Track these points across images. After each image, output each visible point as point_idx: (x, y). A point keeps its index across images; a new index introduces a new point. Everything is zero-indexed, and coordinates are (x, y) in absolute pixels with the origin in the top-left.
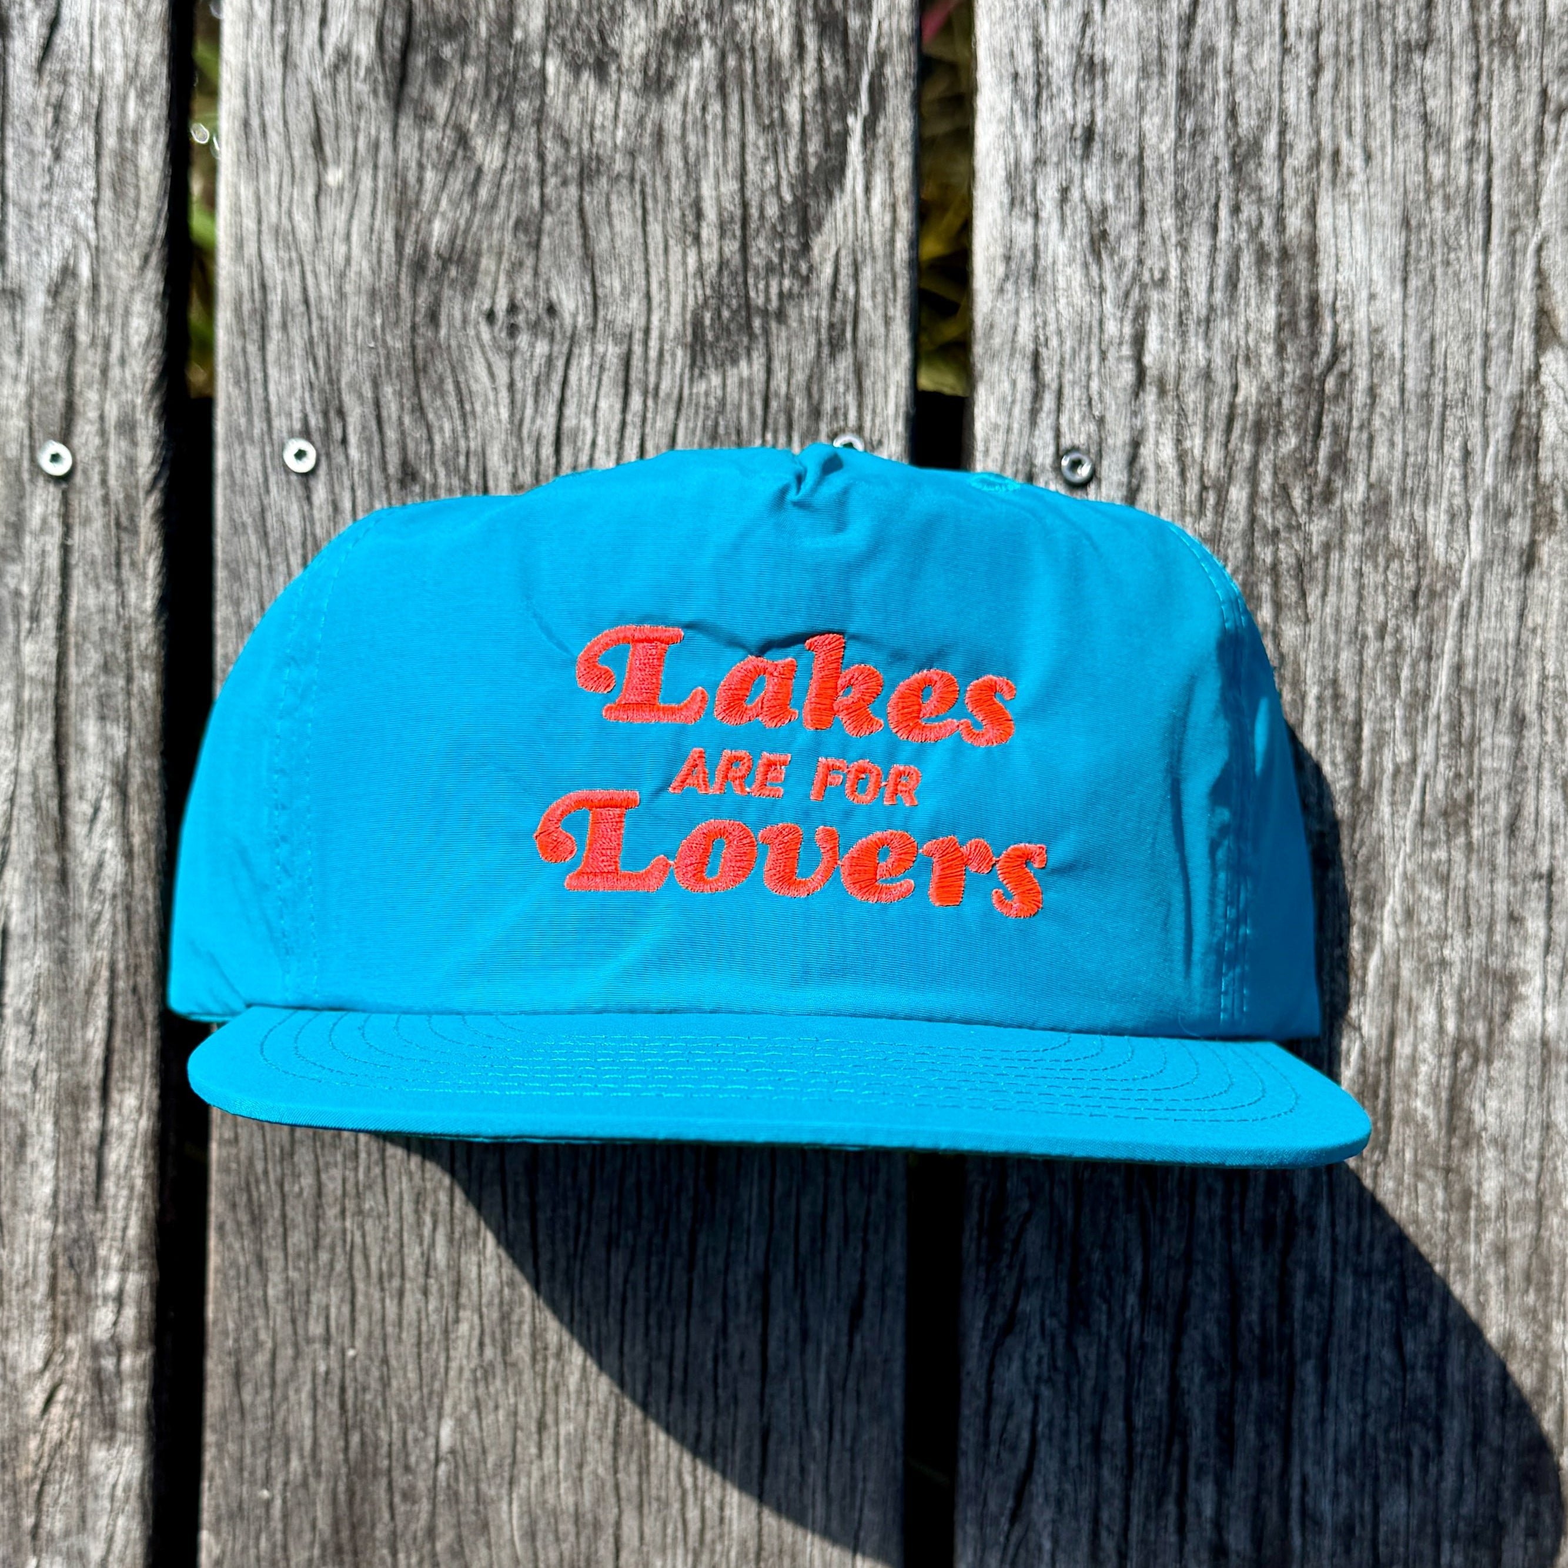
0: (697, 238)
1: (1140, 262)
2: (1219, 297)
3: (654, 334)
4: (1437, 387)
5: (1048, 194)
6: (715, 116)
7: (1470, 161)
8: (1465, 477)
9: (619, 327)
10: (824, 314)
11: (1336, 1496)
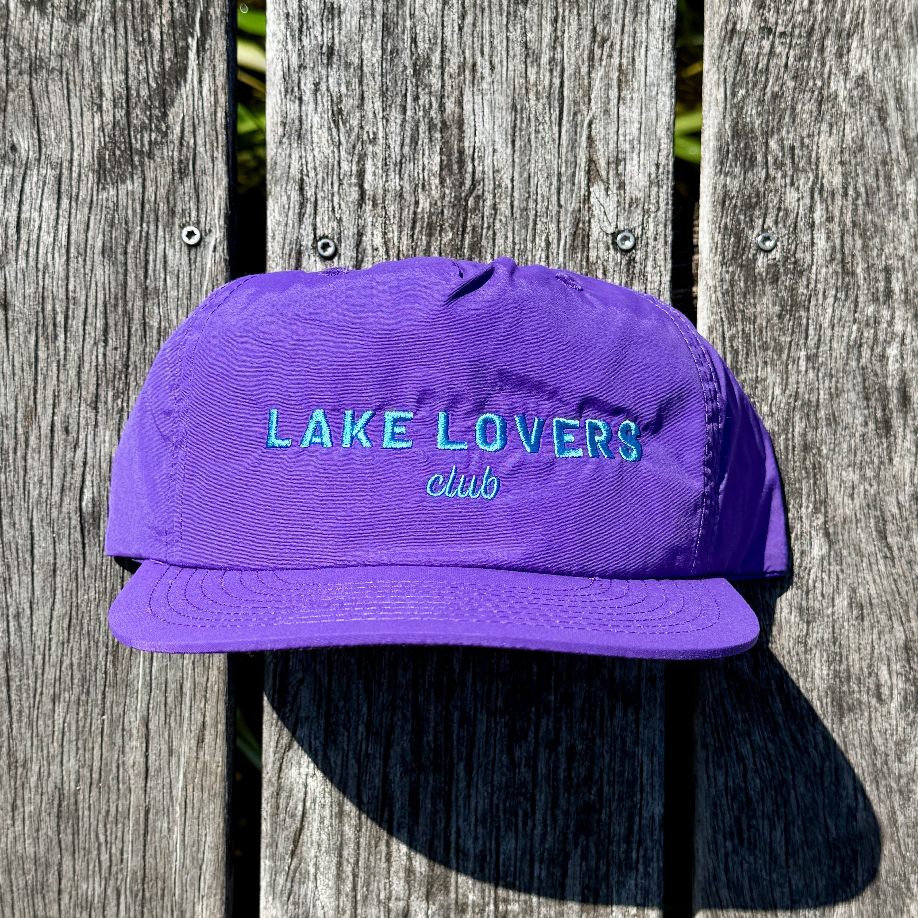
0: (100, 108)
1: (362, 127)
2: (406, 149)
3: (75, 163)
4: (532, 205)
5: (307, 87)
6: (110, 35)
7: (551, 71)
8: (547, 257)
9: (54, 159)
10: (176, 154)
11: (476, 839)
